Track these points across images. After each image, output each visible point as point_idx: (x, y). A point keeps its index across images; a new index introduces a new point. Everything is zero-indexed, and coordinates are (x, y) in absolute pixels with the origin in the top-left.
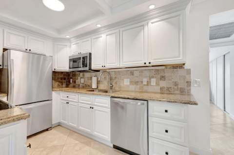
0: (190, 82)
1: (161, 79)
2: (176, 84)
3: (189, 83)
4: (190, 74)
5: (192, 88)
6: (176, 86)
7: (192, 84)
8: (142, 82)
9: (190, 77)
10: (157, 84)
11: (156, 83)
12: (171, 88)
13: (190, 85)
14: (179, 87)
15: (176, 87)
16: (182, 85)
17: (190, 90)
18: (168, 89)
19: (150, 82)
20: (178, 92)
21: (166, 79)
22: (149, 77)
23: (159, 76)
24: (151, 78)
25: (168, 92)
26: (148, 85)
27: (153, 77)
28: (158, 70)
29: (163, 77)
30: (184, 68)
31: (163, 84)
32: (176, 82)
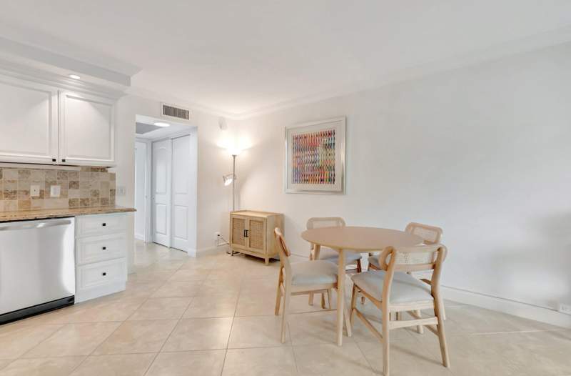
0: (115, 190)
1: (70, 187)
2: (96, 194)
3: (113, 192)
4: (115, 179)
5: (116, 197)
6: (95, 196)
7: (116, 192)
8: (27, 193)
9: (115, 183)
10: (63, 195)
11: (61, 194)
12: (88, 199)
13: (114, 195)
14: (100, 197)
15: (96, 198)
16: (104, 194)
17: (114, 200)
18: (83, 201)
19: (49, 192)
20: (99, 204)
21: (80, 186)
22: (46, 182)
23: (67, 182)
24: (48, 184)
25: (84, 206)
26: (41, 197)
27: (54, 183)
28: (65, 172)
29: (74, 183)
30: (107, 171)
31: (75, 194)
32: (95, 191)
